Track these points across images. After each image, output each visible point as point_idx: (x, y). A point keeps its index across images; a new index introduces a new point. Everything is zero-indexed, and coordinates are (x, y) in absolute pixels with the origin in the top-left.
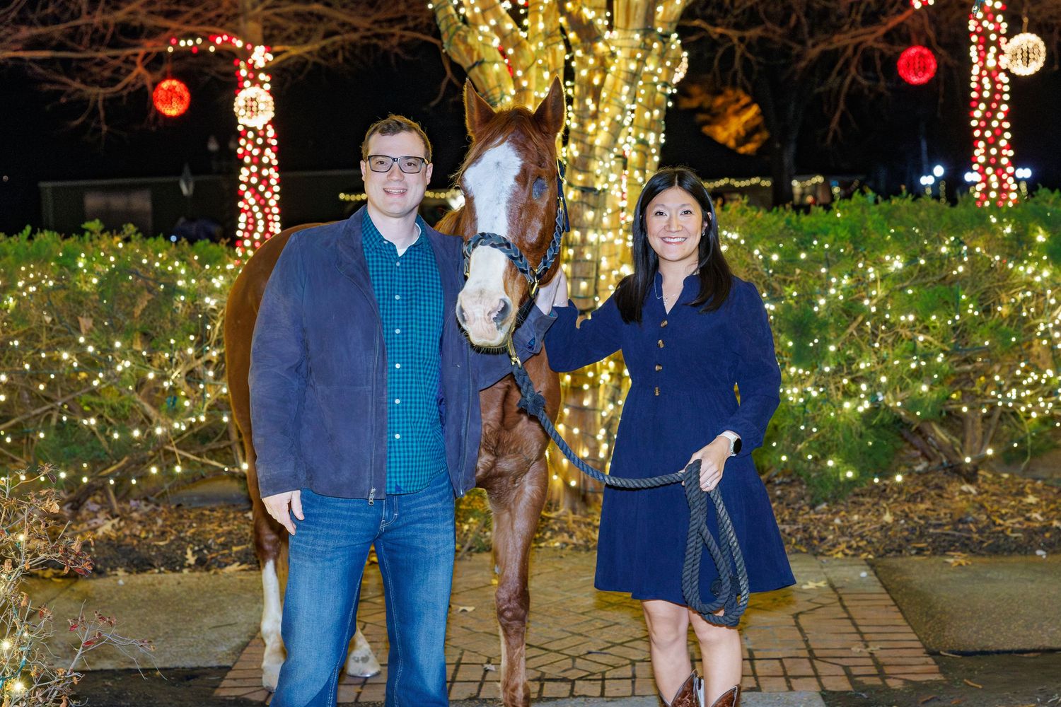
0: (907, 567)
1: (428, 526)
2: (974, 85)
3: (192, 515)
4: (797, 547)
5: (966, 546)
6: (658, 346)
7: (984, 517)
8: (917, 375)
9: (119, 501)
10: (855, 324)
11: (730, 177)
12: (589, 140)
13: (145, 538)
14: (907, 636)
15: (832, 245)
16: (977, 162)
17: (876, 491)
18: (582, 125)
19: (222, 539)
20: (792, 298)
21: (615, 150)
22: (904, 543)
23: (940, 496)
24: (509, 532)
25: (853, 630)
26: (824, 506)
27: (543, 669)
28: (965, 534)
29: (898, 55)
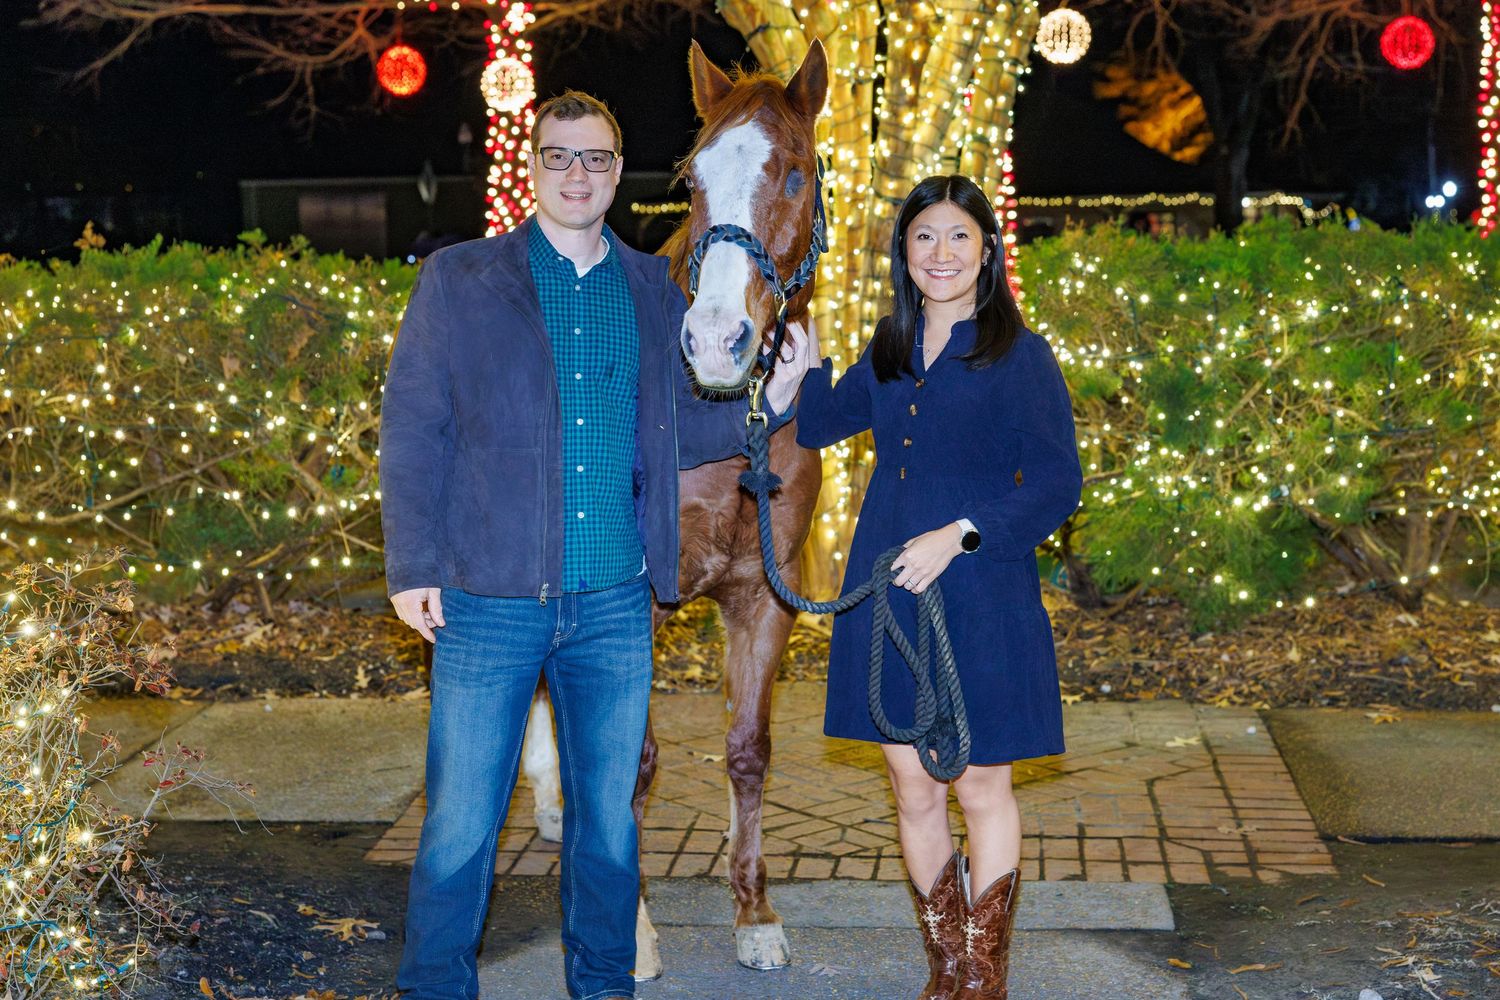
0: (1313, 722)
1: (618, 641)
2: (1484, 71)
3: (370, 624)
4: (1168, 691)
5: (1398, 696)
6: (910, 412)
7: (1424, 658)
8: (1334, 464)
9: (273, 602)
10: (1252, 392)
11: (1158, 192)
12: (904, 135)
13: (305, 651)
14: (1297, 814)
15: (1223, 285)
16: (1484, 177)
17: (1282, 619)
18: (895, 114)
19: (406, 656)
20: (1166, 354)
21: (942, 149)
22: (1312, 689)
23: (1367, 628)
24: (746, 658)
25: (1225, 802)
26: (1209, 637)
27: (801, 841)
28: (1396, 681)
29: (1382, 29)
